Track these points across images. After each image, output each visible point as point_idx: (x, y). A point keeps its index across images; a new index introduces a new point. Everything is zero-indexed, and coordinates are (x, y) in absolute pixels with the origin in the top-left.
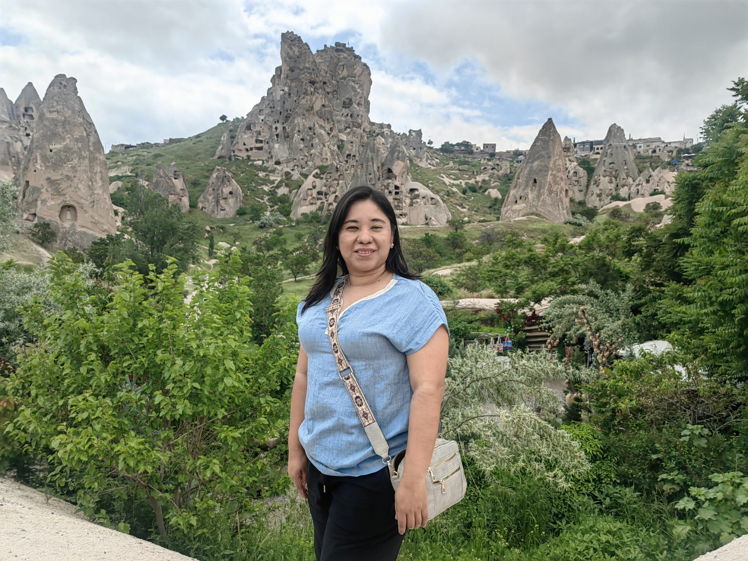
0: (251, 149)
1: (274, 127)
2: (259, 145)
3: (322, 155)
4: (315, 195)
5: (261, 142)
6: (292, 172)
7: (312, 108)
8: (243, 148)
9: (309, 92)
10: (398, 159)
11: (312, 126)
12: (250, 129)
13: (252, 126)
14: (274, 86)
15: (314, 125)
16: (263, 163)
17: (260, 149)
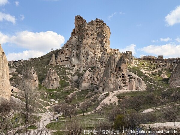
0: (63, 61)
1: (72, 52)
2: (66, 59)
3: (91, 62)
4: (89, 78)
6: (79, 70)
7: (87, 44)
8: (60, 60)
9: (86, 38)
10: (123, 63)
11: (87, 51)
12: (63, 53)
13: (64, 52)
14: (72, 36)
15: (88, 51)
16: (68, 66)
17: (67, 61)
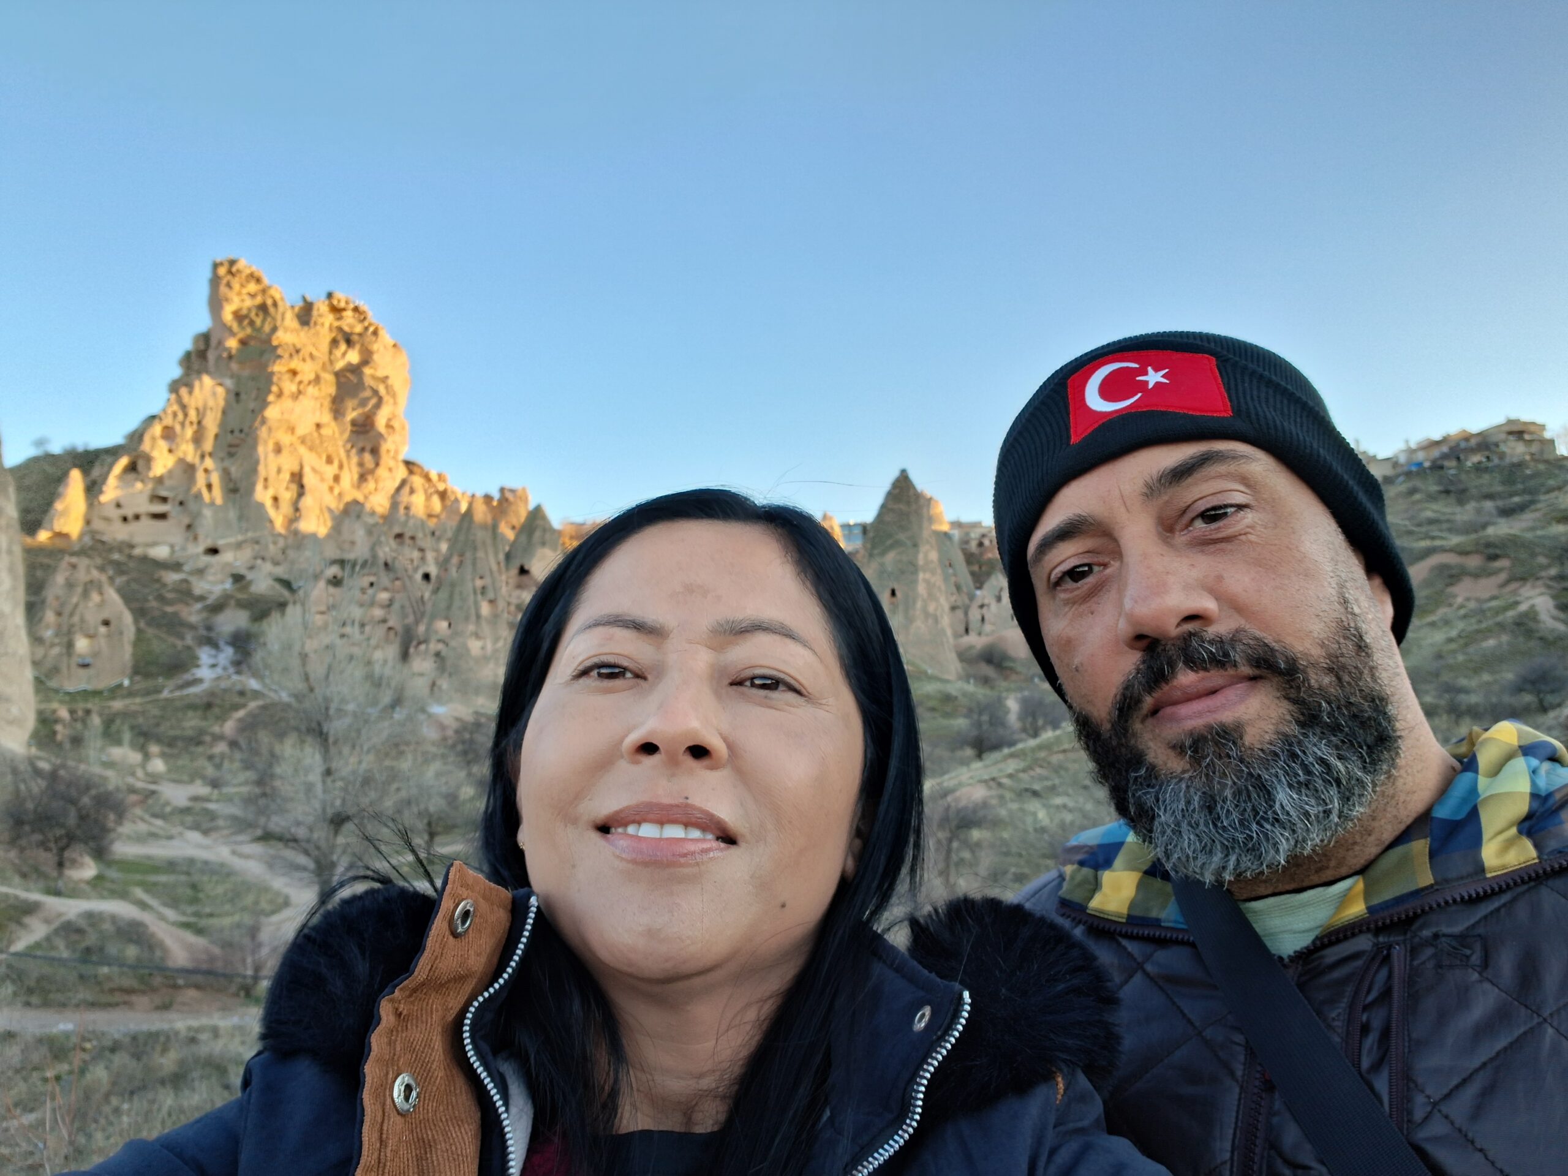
0: (137, 517)
2: (160, 508)
5: (164, 500)
6: (250, 576)
7: (294, 427)
8: (115, 514)
10: (543, 544)
11: (296, 468)
12: (134, 471)
13: (142, 463)
16: (173, 551)
17: (161, 516)
